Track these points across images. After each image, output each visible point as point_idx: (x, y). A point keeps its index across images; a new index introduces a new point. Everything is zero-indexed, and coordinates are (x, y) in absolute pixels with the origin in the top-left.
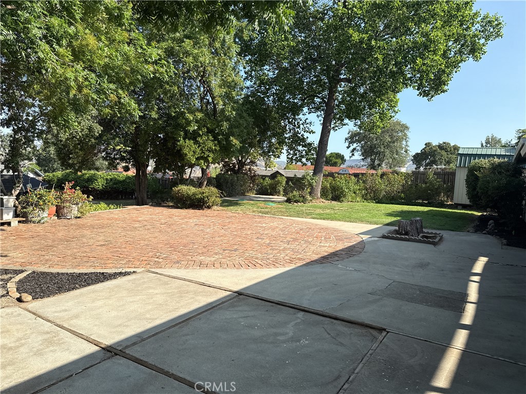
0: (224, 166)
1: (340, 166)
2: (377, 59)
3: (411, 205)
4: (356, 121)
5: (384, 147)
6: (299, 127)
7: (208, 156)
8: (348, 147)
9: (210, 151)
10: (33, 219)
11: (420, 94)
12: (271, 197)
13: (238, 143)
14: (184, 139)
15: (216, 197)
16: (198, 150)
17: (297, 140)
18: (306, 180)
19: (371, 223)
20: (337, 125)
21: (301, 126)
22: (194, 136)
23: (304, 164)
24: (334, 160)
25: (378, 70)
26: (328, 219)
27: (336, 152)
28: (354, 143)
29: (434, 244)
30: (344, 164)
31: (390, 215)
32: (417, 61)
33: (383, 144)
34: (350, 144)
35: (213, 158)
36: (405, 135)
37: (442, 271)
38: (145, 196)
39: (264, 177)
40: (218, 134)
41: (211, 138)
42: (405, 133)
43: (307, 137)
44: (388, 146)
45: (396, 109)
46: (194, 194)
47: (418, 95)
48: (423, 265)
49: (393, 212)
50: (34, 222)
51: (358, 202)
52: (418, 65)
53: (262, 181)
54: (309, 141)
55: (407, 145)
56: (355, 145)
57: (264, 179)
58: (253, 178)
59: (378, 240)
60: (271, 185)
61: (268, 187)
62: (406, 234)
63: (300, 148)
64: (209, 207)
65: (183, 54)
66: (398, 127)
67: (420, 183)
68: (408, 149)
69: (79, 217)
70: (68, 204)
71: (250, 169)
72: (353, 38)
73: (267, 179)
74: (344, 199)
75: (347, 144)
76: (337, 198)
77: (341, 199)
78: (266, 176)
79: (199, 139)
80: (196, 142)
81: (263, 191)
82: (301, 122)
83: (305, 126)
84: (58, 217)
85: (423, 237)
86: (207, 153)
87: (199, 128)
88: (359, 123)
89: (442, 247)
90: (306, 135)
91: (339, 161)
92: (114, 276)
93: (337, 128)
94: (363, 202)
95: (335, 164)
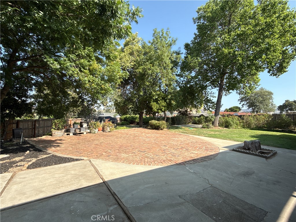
0: (179, 112)
1: (238, 112)
2: (238, 60)
3: (271, 131)
4: (237, 91)
5: (259, 103)
6: (208, 95)
7: (162, 108)
8: (240, 104)
9: (163, 107)
10: (92, 132)
11: (271, 75)
12: (198, 125)
13: (174, 103)
14: (153, 102)
15: (165, 125)
16: (158, 106)
17: (208, 101)
18: (209, 118)
19: (235, 141)
20: (227, 93)
21: (209, 95)
22: (156, 101)
23: (211, 111)
24: (235, 109)
25: (240, 65)
26: (212, 137)
27: (236, 106)
28: (243, 101)
29: (267, 158)
30: (240, 111)
31: (253, 137)
32: (262, 57)
33: (258, 102)
34: (241, 102)
35: (164, 109)
36: (271, 97)
37: (261, 181)
38: (142, 124)
39: (195, 117)
40: (166, 99)
41: (163, 101)
42: (271, 96)
43: (213, 99)
44: (261, 103)
45: (258, 84)
46: (156, 124)
47: (270, 76)
48: (247, 174)
49: (256, 135)
50: (92, 133)
51: (239, 129)
52: (263, 59)
53: (194, 119)
54: (213, 101)
55: (272, 102)
56: (243, 102)
57: (195, 118)
58: (191, 117)
59: (229, 152)
60: (198, 120)
61: (197, 121)
62: (249, 149)
63: (209, 104)
64: (162, 129)
65: (148, 70)
66: (267, 94)
67: (277, 120)
68: (273, 103)
69: (110, 132)
70: (106, 127)
71: (190, 113)
72: (225, 52)
73: (197, 117)
74: (230, 127)
75: (239, 102)
76: (227, 127)
77: (229, 127)
78: (196, 116)
79: (159, 102)
80: (157, 103)
81: (195, 123)
82: (209, 93)
83: (211, 94)
84: (103, 131)
85: (260, 152)
86: (162, 107)
87: (158, 97)
88: (239, 92)
89: (272, 161)
90: (212, 98)
91: (238, 110)
92: (74, 160)
93: (227, 95)
94: (242, 129)
95: (236, 111)
